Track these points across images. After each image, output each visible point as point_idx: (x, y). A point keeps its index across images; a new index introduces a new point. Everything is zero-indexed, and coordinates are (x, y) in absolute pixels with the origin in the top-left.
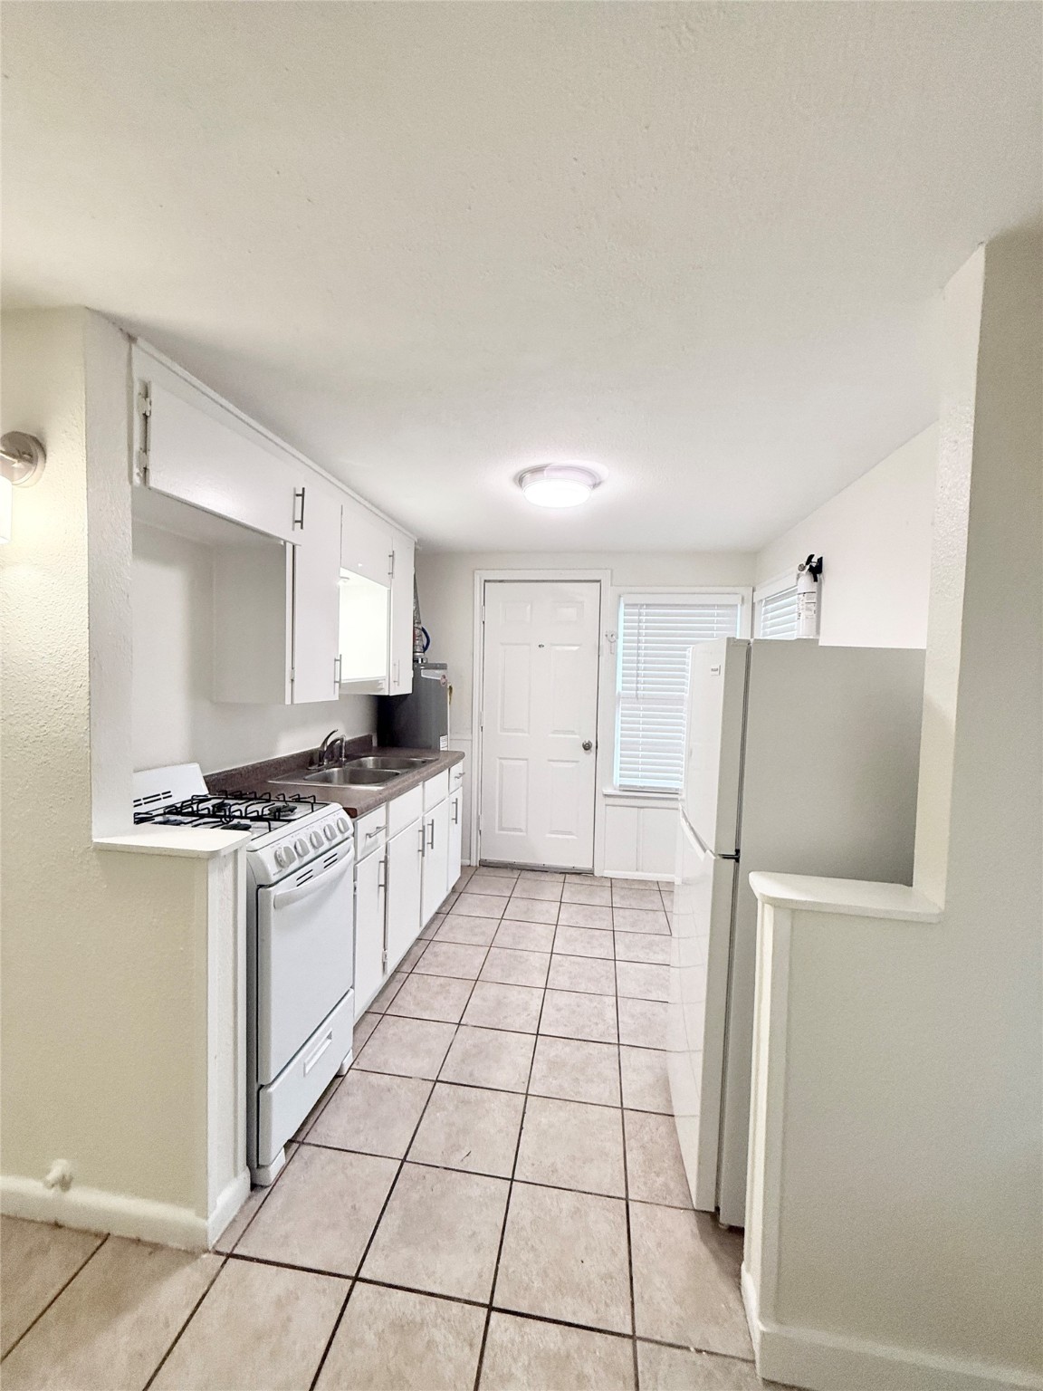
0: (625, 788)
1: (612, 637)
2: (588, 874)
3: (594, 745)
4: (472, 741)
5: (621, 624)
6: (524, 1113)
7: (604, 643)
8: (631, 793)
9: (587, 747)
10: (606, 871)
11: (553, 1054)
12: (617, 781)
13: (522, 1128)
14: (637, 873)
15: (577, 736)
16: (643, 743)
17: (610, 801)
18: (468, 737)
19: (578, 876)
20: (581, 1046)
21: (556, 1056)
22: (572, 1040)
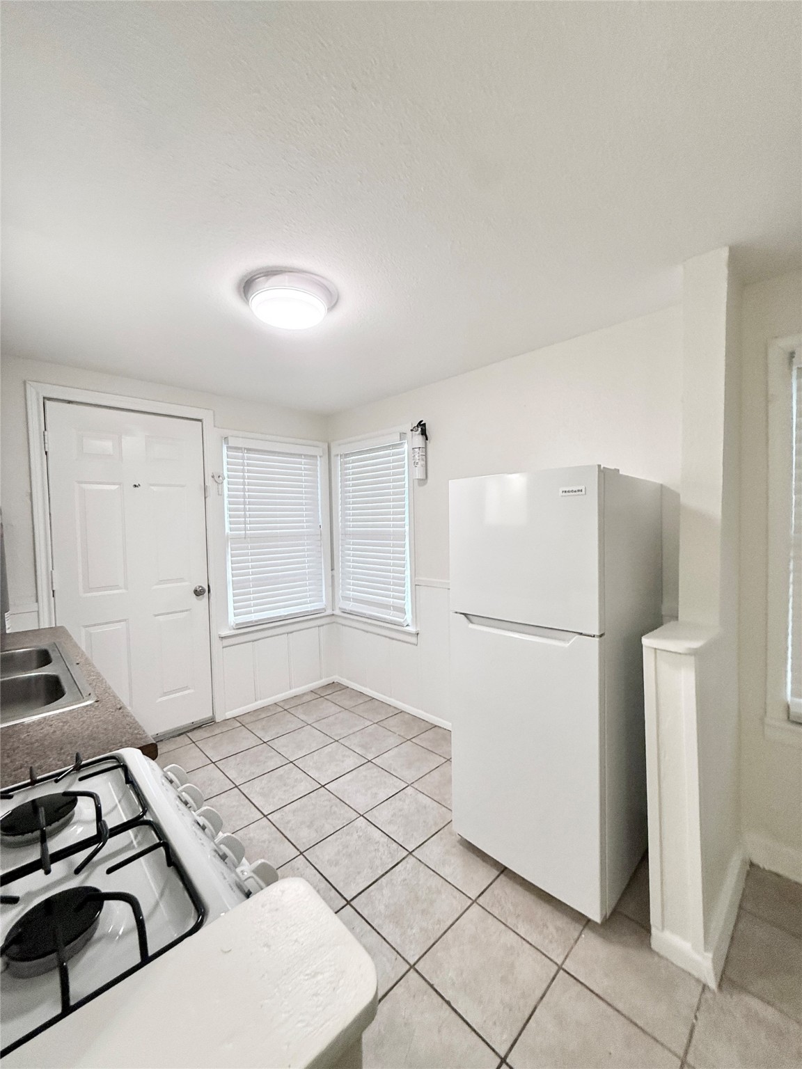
0: (239, 627)
1: (217, 478)
2: (209, 723)
3: (207, 589)
4: (38, 612)
5: (225, 466)
6: (432, 986)
7: (209, 485)
8: (246, 629)
9: (198, 593)
10: (227, 714)
11: (382, 908)
12: (232, 620)
13: (448, 1003)
14: (257, 703)
15: (187, 583)
16: (254, 580)
17: (226, 642)
18: (34, 607)
19: (200, 730)
20: (391, 880)
21: (387, 906)
22: (379, 881)
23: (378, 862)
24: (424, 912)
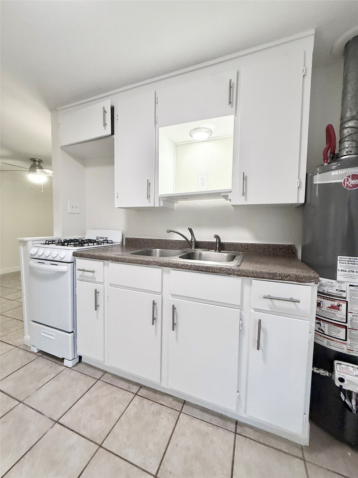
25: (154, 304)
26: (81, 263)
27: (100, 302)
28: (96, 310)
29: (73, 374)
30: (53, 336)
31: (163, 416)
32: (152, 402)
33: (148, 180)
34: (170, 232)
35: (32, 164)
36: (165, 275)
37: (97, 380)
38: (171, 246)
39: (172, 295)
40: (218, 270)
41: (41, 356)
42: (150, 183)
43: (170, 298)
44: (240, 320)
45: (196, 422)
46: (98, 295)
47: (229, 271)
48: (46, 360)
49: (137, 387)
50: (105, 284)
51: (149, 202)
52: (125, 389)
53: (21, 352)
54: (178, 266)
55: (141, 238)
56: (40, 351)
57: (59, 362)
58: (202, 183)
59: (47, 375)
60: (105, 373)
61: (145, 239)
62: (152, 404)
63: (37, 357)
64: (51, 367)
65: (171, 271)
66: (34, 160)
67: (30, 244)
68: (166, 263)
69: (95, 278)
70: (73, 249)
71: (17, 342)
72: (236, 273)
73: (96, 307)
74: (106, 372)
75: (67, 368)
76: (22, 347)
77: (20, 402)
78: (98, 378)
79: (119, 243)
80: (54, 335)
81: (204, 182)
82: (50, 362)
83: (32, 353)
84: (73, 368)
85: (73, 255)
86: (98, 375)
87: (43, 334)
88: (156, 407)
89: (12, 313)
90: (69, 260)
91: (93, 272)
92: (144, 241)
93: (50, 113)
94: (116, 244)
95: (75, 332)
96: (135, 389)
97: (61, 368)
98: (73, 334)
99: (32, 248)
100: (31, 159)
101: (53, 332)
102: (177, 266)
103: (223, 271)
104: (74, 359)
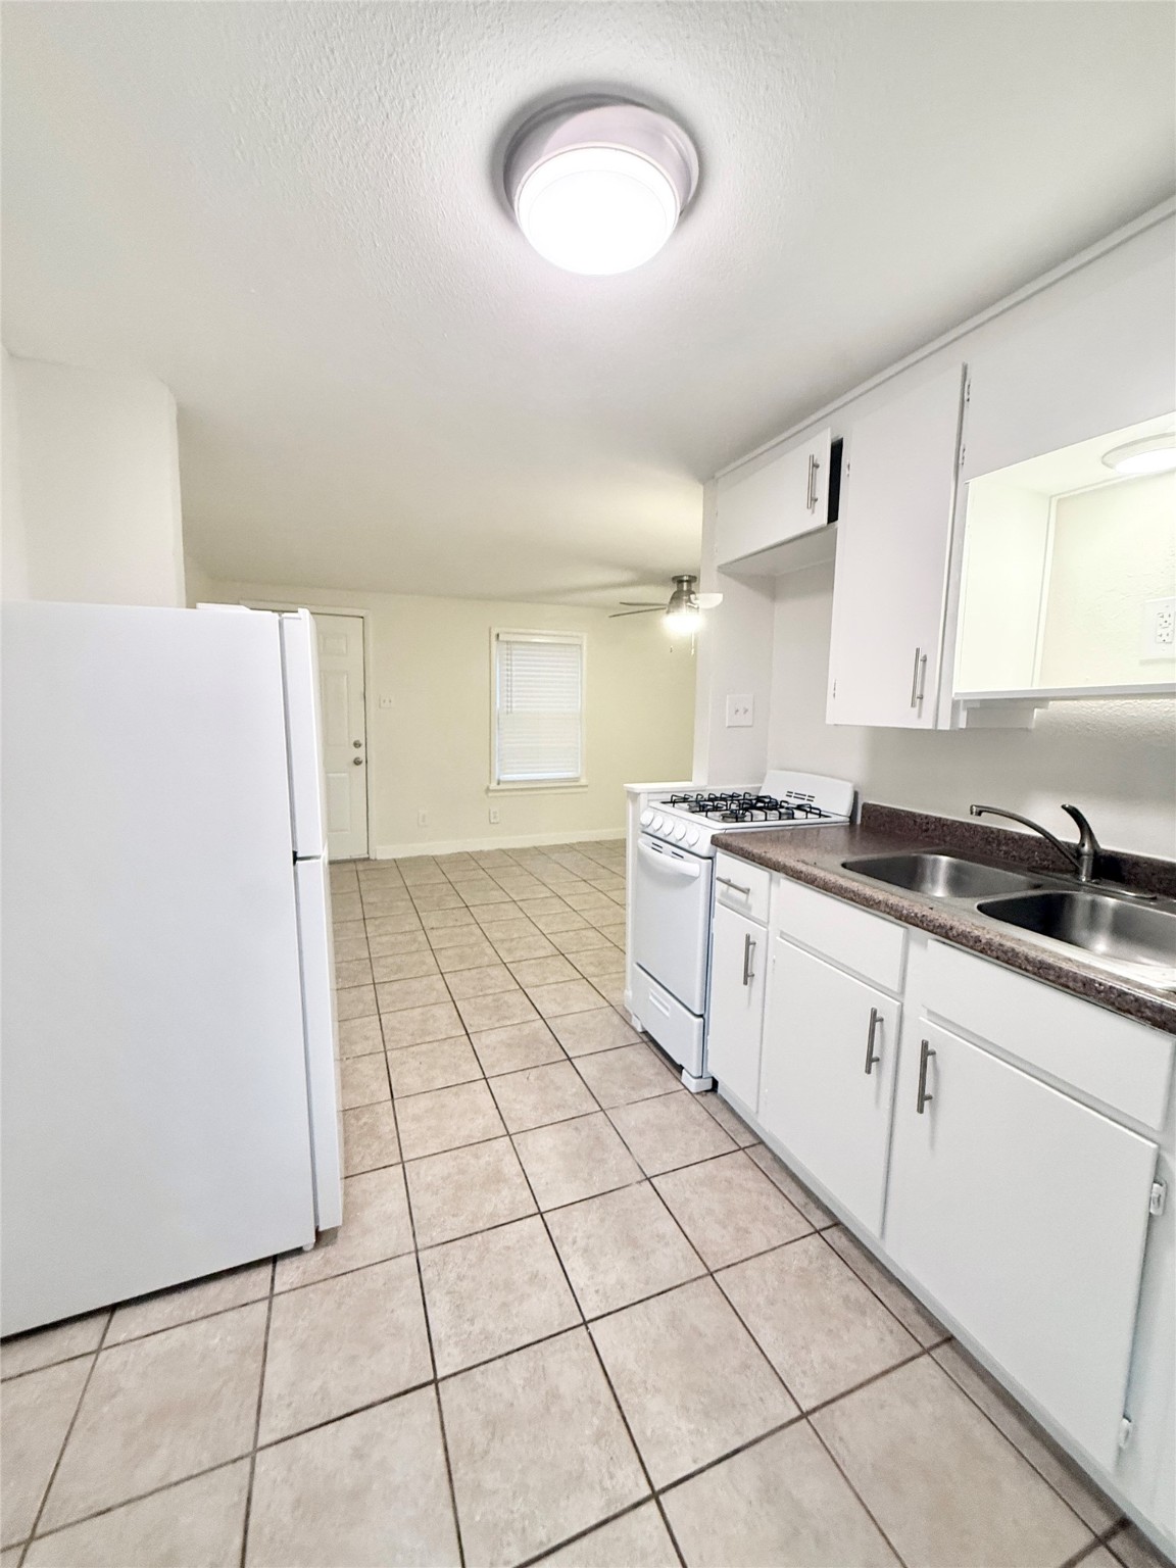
20: (472, 1222)
21: (499, 1191)
22: (488, 1226)
23: (472, 1256)
24: (462, 1172)
25: (875, 1018)
26: (727, 864)
27: (757, 968)
28: (746, 983)
29: (694, 1108)
30: (667, 1009)
31: (869, 1324)
32: (851, 1274)
33: (918, 650)
34: (983, 814)
35: (675, 589)
36: (915, 950)
37: (737, 1148)
38: (1006, 853)
39: (930, 1012)
40: (1080, 984)
41: (646, 1043)
42: (925, 657)
43: (921, 1018)
44: (1155, 1182)
45: (960, 1405)
46: (753, 950)
47: (1119, 999)
48: (653, 1056)
49: (826, 1219)
50: (770, 928)
51: (919, 716)
52: (795, 1203)
53: (616, 1019)
54: (950, 934)
55: (908, 812)
56: (645, 1033)
57: (674, 1071)
58: (1164, 632)
59: (650, 1084)
60: (759, 1143)
61: (920, 815)
62: (850, 1279)
63: (639, 1040)
64: (658, 1074)
65: (930, 942)
66: (679, 580)
67: (643, 799)
68: (916, 915)
69: (750, 908)
70: (713, 825)
71: (614, 997)
72: (1148, 1013)
73: (748, 976)
74: (761, 1142)
75: (686, 1091)
76: (619, 1009)
77: (602, 1110)
78: (742, 1146)
79: (842, 819)
80: (669, 1007)
81: (1169, 630)
82: (659, 1063)
83: (633, 1028)
84: (696, 1096)
85: (712, 842)
86: (745, 1140)
87: (651, 998)
88: (857, 1291)
89: (615, 934)
90: (704, 853)
91: (746, 891)
92: (915, 821)
93: (702, 487)
94: (834, 818)
95: (706, 1016)
96: (820, 1220)
97: (674, 1085)
98: (701, 1020)
99: (645, 809)
100: (674, 579)
101: (666, 1000)
102: (946, 932)
103: (1100, 992)
104: (701, 1077)
